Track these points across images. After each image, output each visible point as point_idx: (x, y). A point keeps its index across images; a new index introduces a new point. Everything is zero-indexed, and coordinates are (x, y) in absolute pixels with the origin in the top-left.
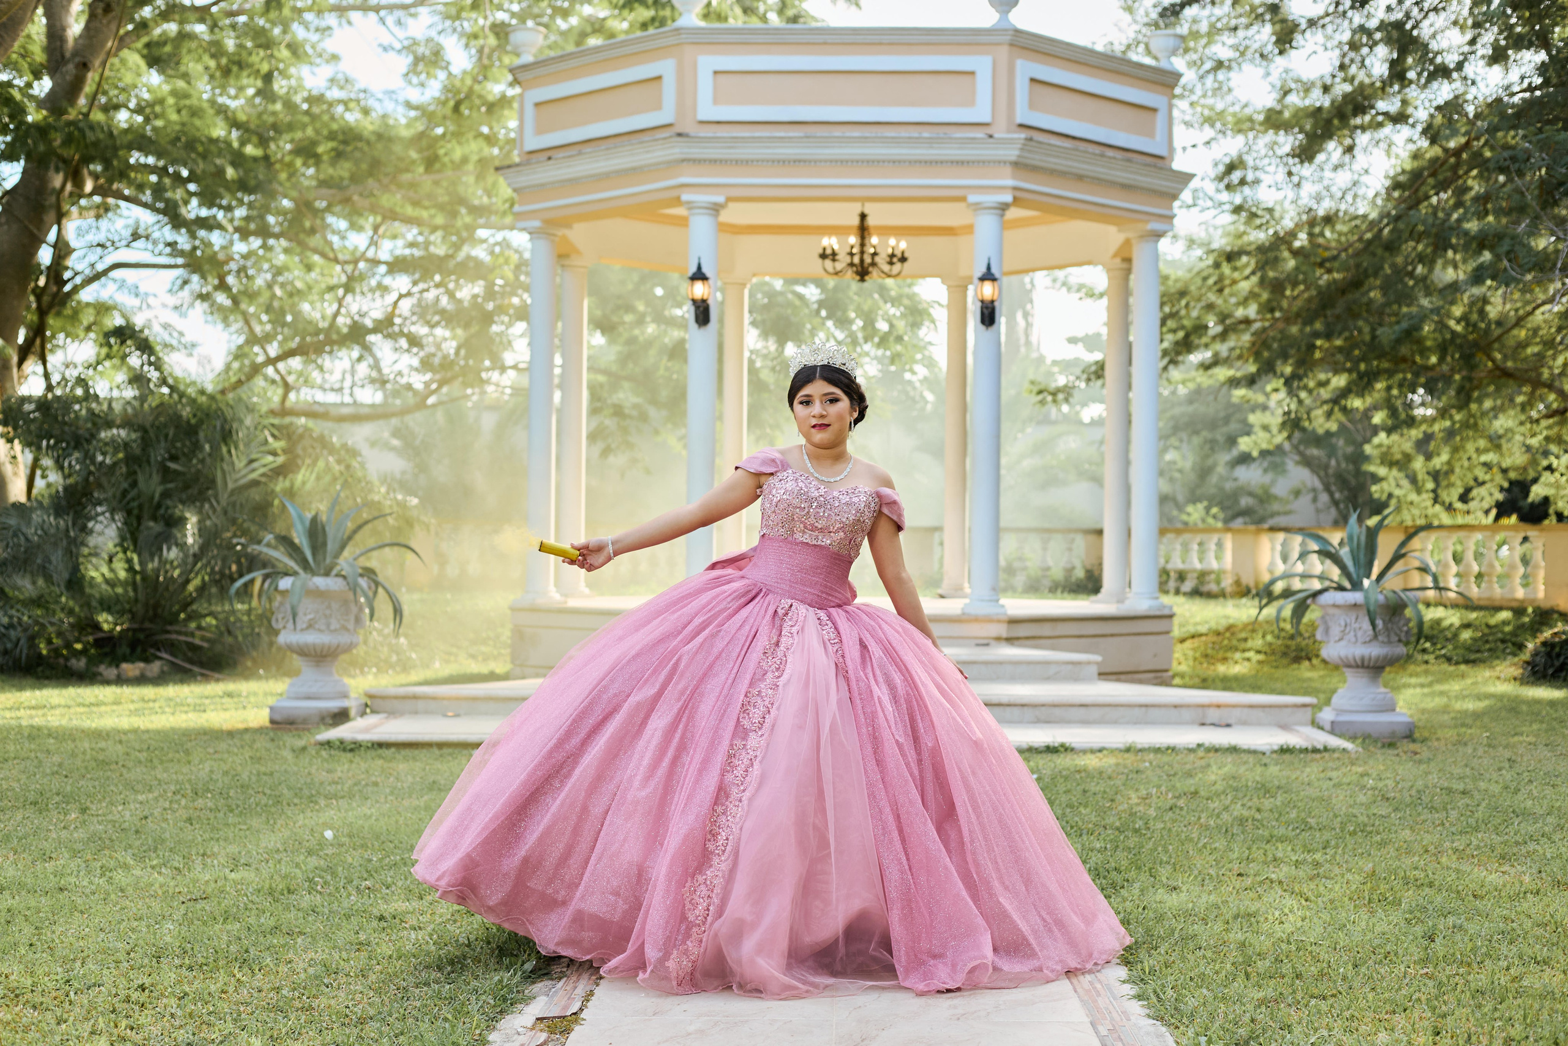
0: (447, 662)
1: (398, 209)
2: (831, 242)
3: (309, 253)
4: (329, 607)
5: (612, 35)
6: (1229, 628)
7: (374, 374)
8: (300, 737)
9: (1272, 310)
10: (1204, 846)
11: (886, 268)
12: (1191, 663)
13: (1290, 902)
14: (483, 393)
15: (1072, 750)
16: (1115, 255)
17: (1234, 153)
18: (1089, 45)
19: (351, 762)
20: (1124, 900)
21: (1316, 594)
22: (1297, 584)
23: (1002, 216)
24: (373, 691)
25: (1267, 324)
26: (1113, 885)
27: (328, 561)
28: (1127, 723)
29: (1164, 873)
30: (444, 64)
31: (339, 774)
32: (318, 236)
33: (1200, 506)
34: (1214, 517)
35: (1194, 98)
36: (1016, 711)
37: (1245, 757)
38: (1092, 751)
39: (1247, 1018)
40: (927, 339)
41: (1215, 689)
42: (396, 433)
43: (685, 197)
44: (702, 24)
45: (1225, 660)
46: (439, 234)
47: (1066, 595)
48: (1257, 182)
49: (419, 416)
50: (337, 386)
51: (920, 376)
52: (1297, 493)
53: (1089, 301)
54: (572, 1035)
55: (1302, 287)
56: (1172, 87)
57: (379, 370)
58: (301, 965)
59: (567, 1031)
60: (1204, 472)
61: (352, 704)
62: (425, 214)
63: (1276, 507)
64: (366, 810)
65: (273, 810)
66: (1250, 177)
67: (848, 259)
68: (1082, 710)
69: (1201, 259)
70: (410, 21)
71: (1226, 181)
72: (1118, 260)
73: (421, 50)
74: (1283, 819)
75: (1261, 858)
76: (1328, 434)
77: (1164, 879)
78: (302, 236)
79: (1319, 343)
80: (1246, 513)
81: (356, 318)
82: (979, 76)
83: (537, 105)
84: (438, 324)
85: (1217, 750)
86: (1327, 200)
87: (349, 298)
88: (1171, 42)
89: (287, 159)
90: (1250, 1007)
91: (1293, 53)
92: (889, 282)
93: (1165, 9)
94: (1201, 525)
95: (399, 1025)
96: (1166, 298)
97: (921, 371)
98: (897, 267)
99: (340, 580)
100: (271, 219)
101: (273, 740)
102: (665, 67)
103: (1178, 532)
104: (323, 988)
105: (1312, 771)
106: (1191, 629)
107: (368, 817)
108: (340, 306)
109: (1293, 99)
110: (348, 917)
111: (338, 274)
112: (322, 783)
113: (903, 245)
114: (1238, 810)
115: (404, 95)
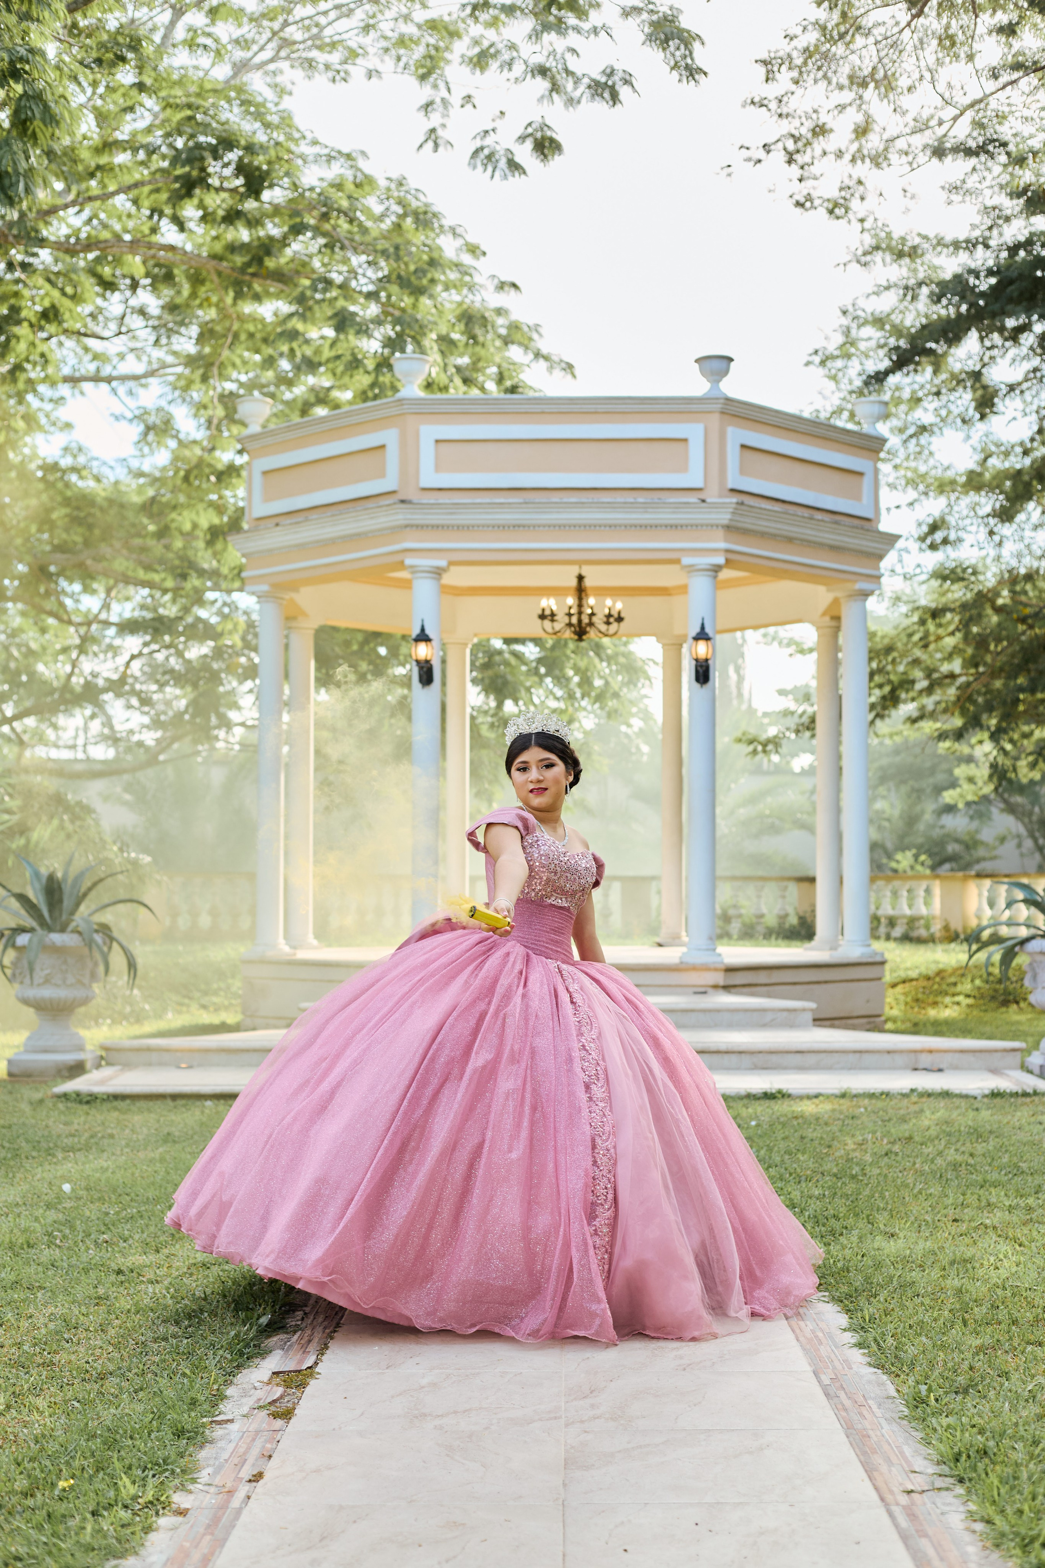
0: (180, 1012)
1: (130, 573)
2: (549, 603)
3: (44, 616)
4: (65, 962)
5: (336, 406)
6: (940, 973)
7: (106, 731)
8: (37, 1090)
9: (976, 666)
10: (920, 1192)
11: (603, 628)
12: (903, 1007)
13: (1004, 1247)
14: (213, 749)
15: (789, 1096)
16: (824, 614)
17: (937, 514)
18: (797, 412)
19: (87, 1114)
20: (844, 1248)
21: (1024, 942)
22: (1004, 931)
23: (715, 577)
24: (108, 1043)
25: (971, 679)
26: (832, 1233)
27: (64, 917)
28: (843, 1068)
29: (881, 1219)
30: (173, 433)
31: (76, 1127)
32: (53, 598)
33: (909, 854)
34: (922, 864)
35: (898, 461)
36: (734, 1058)
37: (957, 1101)
38: (809, 1097)
39: (965, 1366)
40: (643, 693)
41: (926, 1034)
42: (128, 789)
43: (408, 562)
44: (422, 394)
45: (935, 1004)
46: (168, 597)
47: (780, 941)
48: (960, 540)
49: (150, 772)
50: (71, 743)
51: (636, 729)
52: (1003, 839)
53: (799, 656)
54: (308, 1390)
55: (1005, 643)
56: (878, 451)
57: (112, 728)
58: (42, 1320)
59: (303, 1385)
60: (911, 820)
61: (88, 1056)
62: (156, 577)
63: (981, 852)
64: (102, 1162)
65: (12, 1163)
66: (952, 536)
67: (566, 619)
68: (798, 1056)
69: (907, 616)
70: (141, 391)
71: (929, 541)
72: (827, 619)
73: (152, 419)
74: (995, 1164)
75: (975, 1203)
76: (1032, 782)
77: (882, 1226)
78: (37, 600)
79: (1021, 696)
80: (952, 858)
81: (89, 678)
82: (691, 443)
83: (265, 473)
84: (166, 683)
85: (930, 1095)
86: (1028, 558)
87: (83, 658)
88: (876, 409)
89: (22, 525)
90: (969, 1355)
91: (993, 419)
92: (606, 641)
93: (870, 377)
94: (910, 873)
95: (138, 1381)
96: (873, 654)
97: (637, 723)
98: (614, 627)
99: (75, 936)
100: (7, 583)
101: (11, 1093)
102: (389, 437)
103: (889, 880)
104: (63, 1343)
105: (1022, 1114)
106: (902, 974)
107: (104, 1170)
108: (74, 666)
109: (993, 462)
110: (86, 1271)
111: (71, 636)
112: (59, 1136)
113: (619, 606)
114: (951, 1155)
115: (135, 464)
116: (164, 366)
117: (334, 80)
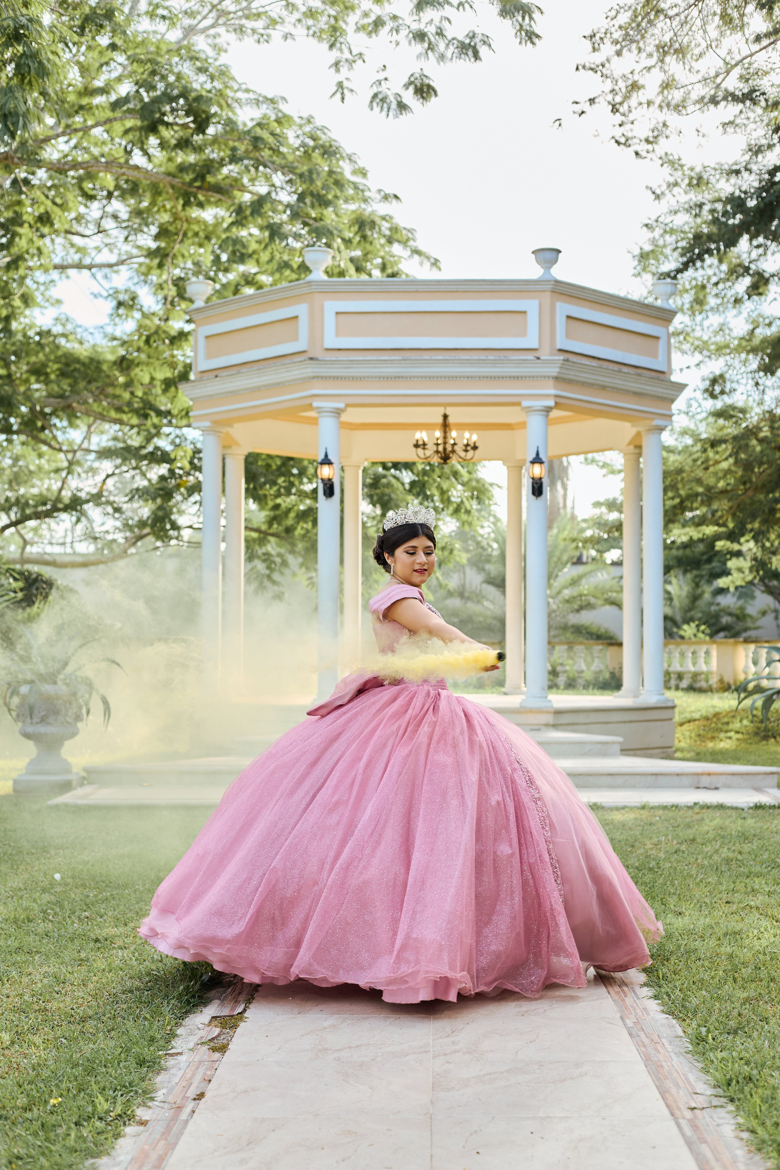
0: (143, 744)
1: (105, 413)
2: (421, 435)
3: (40, 445)
4: (57, 707)
5: (260, 287)
6: (716, 715)
7: (88, 532)
8: (35, 802)
9: (745, 483)
10: (701, 881)
11: (463, 454)
12: (688, 741)
13: (765, 923)
14: (167, 545)
16: (629, 444)
17: (717, 371)
19: (73, 820)
21: (779, 692)
22: (765, 683)
23: (547, 416)
24: (89, 766)
25: (741, 493)
27: (56, 672)
28: (643, 787)
29: (672, 901)
30: (138, 307)
31: (65, 830)
32: (47, 432)
33: (693, 625)
34: (703, 632)
37: (729, 812)
38: (617, 809)
39: (735, 1013)
41: (706, 761)
43: (315, 404)
44: (325, 278)
45: (713, 738)
46: (135, 430)
47: (595, 691)
48: (733, 390)
49: (121, 563)
50: (61, 541)
51: (488, 530)
52: (764, 613)
53: (611, 476)
54: (239, 1030)
55: (766, 466)
56: (669, 321)
57: (92, 529)
58: (38, 977)
59: (235, 1027)
60: (695, 598)
61: (74, 777)
62: (125, 417)
63: (749, 624)
64: (84, 858)
65: (16, 858)
66: (728, 388)
67: (435, 448)
68: (610, 777)
69: (692, 446)
70: (114, 276)
71: (710, 391)
72: (632, 447)
73: (122, 297)
74: (758, 859)
75: (743, 890)
77: (672, 907)
78: (35, 433)
79: (778, 507)
80: (726, 628)
81: (75, 492)
82: (529, 314)
83: (207, 337)
84: (133, 496)
85: (708, 807)
87: (70, 477)
88: (669, 289)
89: (25, 376)
90: (738, 1005)
94: (694, 639)
95: (110, 1023)
97: (489, 526)
98: (470, 453)
99: (64, 687)
100: (12, 420)
101: (16, 805)
102: (301, 310)
103: (678, 644)
104: (54, 994)
105: (778, 822)
106: (688, 716)
107: (86, 863)
108: (64, 483)
109: (760, 331)
110: (72, 940)
111: (62, 460)
112: (52, 837)
113: (475, 438)
114: (725, 853)
115: (109, 330)
116: (131, 256)
117: (259, 42)
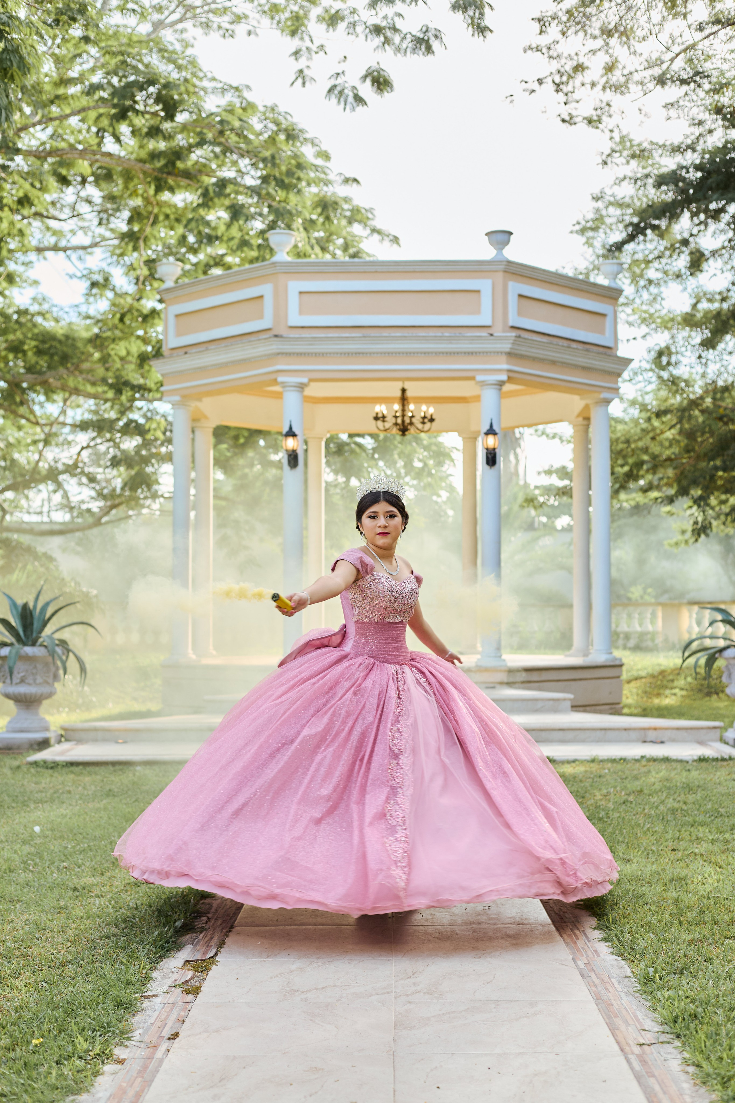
0: (117, 703)
1: (81, 388)
2: (381, 409)
3: (19, 419)
4: (35, 667)
5: (229, 268)
6: (662, 673)
7: (64, 501)
8: (15, 759)
9: (689, 452)
10: (648, 830)
11: (420, 426)
12: (635, 697)
13: (709, 869)
14: (141, 513)
16: (578, 416)
17: (663, 345)
19: (52, 776)
21: (722, 650)
22: (708, 643)
23: (500, 390)
24: (66, 725)
25: (685, 461)
27: (34, 635)
28: (592, 741)
29: (621, 849)
30: (111, 287)
31: (43, 785)
32: (25, 406)
33: (640, 587)
34: (649, 595)
37: (674, 765)
38: (568, 762)
39: (681, 954)
40: (449, 472)
41: (652, 716)
42: (79, 543)
43: (280, 379)
44: (291, 259)
45: (658, 695)
46: (108, 405)
47: (547, 650)
48: (678, 363)
49: (96, 531)
50: (39, 510)
51: (444, 499)
53: (561, 445)
54: (211, 973)
55: (708, 435)
56: (616, 299)
57: (68, 499)
58: (19, 924)
59: (207, 970)
60: (641, 563)
61: (51, 735)
62: (100, 391)
64: (62, 811)
66: (674, 360)
67: (393, 420)
68: (561, 733)
70: (88, 257)
72: (580, 419)
73: (95, 277)
74: (702, 809)
75: (688, 838)
77: (621, 854)
78: (13, 407)
79: (719, 474)
80: (670, 591)
81: (52, 463)
82: (483, 293)
83: (177, 316)
84: (107, 467)
85: (655, 760)
86: (726, 375)
87: (47, 448)
88: (616, 269)
90: (683, 947)
91: (700, 275)
92: (423, 435)
93: (611, 246)
94: (640, 601)
95: (89, 967)
96: (613, 442)
97: (444, 495)
98: (428, 425)
99: (43, 649)
102: (266, 289)
103: (625, 606)
104: (35, 940)
105: (721, 774)
106: (635, 674)
107: (64, 816)
108: (41, 455)
109: (702, 305)
110: (51, 889)
111: (39, 433)
112: (31, 792)
113: (431, 410)
114: (670, 803)
115: (83, 309)
116: (104, 239)
117: (224, 36)
